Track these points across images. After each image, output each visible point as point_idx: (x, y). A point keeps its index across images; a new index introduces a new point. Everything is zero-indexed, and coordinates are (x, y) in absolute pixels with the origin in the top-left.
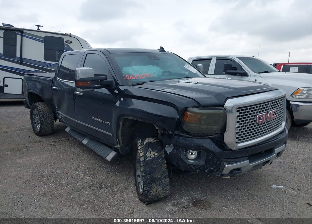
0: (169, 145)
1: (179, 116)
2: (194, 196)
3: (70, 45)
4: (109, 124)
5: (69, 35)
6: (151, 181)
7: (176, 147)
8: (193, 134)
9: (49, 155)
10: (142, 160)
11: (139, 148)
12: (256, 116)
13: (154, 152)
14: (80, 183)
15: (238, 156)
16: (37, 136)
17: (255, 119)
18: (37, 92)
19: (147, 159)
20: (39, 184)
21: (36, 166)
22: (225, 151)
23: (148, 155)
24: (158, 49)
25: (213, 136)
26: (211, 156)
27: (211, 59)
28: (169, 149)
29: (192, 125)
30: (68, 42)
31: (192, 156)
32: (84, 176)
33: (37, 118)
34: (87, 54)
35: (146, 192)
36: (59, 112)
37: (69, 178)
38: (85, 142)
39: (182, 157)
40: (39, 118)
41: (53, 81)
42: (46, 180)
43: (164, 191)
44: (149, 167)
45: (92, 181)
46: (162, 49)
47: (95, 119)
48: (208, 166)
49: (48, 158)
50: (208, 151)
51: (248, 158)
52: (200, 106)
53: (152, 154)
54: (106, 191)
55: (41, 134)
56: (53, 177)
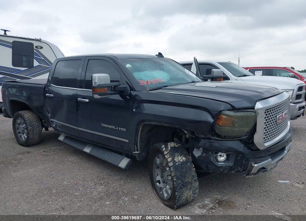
0: (198, 148)
1: (214, 120)
2: (215, 196)
3: (40, 50)
4: (125, 130)
5: (39, 40)
6: (183, 185)
7: (206, 150)
8: (225, 136)
9: (47, 165)
10: (171, 165)
11: (165, 153)
12: (276, 116)
13: (181, 157)
14: (95, 193)
15: (263, 156)
16: (22, 147)
17: (276, 120)
18: (23, 100)
19: (176, 164)
20: (51, 198)
21: (38, 179)
22: (252, 152)
23: (176, 159)
24: (156, 55)
25: (242, 138)
26: (239, 157)
27: (192, 65)
28: (197, 153)
29: (226, 128)
30: (38, 47)
31: (222, 158)
32: (95, 185)
33: (22, 127)
34: (89, 60)
35: (178, 197)
36: (53, 120)
37: (81, 189)
38: (87, 150)
39: (212, 160)
40: (25, 127)
41: (45, 88)
42: (57, 193)
43: (194, 195)
44: (179, 171)
45: (107, 190)
46: (160, 55)
47: (106, 126)
48: (236, 167)
49: (47, 169)
50: (237, 153)
51: (270, 157)
52: (233, 109)
53: (180, 159)
54: (126, 199)
55: (27, 144)
56: (62, 189)
